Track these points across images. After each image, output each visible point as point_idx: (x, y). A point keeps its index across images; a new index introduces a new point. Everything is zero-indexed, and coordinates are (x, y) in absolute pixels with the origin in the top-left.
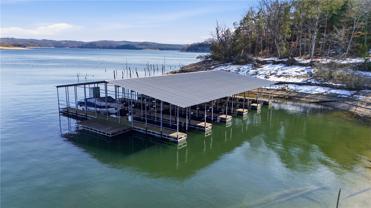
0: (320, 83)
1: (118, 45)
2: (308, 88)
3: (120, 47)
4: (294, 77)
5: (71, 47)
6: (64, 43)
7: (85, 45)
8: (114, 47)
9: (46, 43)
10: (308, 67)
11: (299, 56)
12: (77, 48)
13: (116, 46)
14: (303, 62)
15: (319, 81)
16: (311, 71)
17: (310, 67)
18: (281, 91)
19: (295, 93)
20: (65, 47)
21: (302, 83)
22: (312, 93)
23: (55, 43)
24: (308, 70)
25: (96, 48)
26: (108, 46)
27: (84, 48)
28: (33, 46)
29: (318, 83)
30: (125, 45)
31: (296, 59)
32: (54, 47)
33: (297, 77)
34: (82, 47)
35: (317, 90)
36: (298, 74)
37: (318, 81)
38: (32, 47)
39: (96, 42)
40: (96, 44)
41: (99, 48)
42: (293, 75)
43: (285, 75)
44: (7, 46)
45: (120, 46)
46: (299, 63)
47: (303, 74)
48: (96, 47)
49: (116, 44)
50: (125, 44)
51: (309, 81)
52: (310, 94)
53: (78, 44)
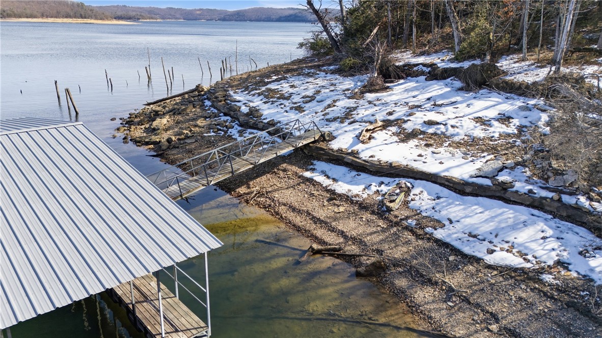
0: (550, 195)
1: (281, 15)
2: (487, 214)
3: (282, 19)
4: (458, 145)
5: (208, 20)
6: (198, 12)
7: (229, 15)
8: (273, 19)
9: (173, 13)
10: (532, 102)
11: (520, 51)
12: (216, 21)
13: (277, 17)
14: (520, 78)
15: (552, 183)
16: (540, 119)
17: (541, 102)
18: (373, 213)
19: (418, 237)
20: (199, 20)
21: (473, 184)
22: (490, 259)
23: (185, 13)
24: (527, 113)
25: (246, 21)
26: (264, 16)
27: (227, 20)
28: (150, 19)
29: (544, 193)
30: (291, 16)
31: (504, 64)
32: (184, 19)
33: (471, 145)
34: (224, 20)
35: (522, 237)
36: (479, 132)
37: (547, 180)
38: (148, 20)
39: (245, 11)
40: (246, 14)
41: (251, 20)
42: (458, 134)
43: (431, 130)
44: (101, 19)
45: (284, 17)
46: (506, 83)
47: (497, 135)
48: (246, 19)
49: (277, 13)
50: (291, 12)
51: (503, 177)
52: (478, 260)
53: (220, 14)
